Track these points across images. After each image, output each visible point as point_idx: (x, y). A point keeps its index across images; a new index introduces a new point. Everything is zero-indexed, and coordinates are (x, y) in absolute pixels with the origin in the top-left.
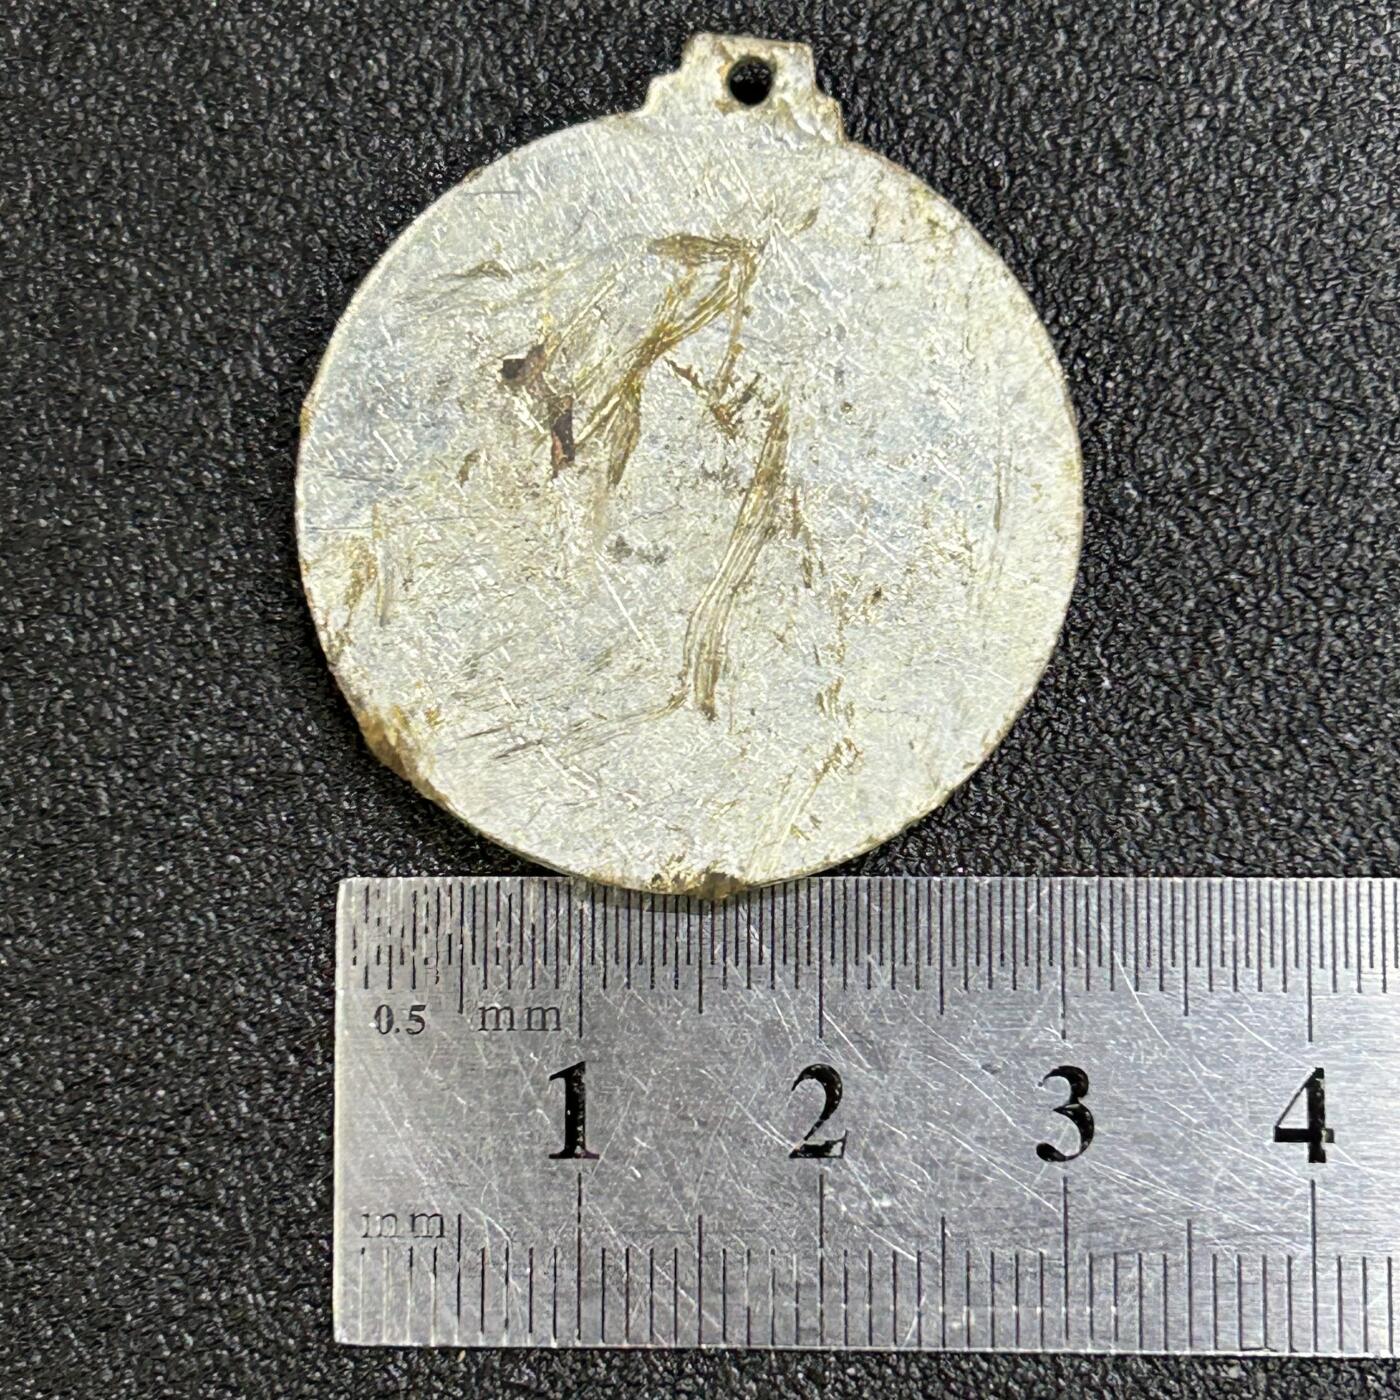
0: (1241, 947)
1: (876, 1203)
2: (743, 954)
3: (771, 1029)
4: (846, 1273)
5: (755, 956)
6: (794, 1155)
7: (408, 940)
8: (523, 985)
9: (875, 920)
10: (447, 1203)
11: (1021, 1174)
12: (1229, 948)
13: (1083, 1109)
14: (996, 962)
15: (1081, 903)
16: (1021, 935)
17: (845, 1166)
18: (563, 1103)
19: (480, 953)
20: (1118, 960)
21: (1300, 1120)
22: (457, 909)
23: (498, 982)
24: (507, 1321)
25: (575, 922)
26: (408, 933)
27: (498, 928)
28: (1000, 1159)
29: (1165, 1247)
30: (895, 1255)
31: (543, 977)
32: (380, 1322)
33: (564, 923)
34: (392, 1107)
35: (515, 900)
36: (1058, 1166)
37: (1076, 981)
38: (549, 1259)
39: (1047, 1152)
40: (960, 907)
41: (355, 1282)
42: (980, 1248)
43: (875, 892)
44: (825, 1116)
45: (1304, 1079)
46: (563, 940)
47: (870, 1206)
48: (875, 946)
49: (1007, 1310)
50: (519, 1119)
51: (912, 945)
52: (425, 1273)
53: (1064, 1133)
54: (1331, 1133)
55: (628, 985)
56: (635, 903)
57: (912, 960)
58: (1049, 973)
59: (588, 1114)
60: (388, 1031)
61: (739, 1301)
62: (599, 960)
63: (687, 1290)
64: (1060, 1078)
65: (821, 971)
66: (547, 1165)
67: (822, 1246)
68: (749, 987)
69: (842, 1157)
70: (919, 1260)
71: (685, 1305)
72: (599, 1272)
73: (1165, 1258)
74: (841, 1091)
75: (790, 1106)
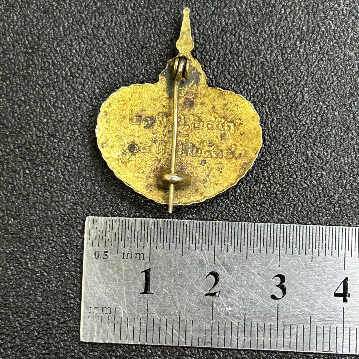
0: (327, 244)
1: (227, 309)
2: (194, 241)
3: (201, 262)
4: (219, 327)
5: (197, 241)
6: (206, 295)
7: (104, 234)
8: (135, 247)
9: (230, 233)
10: (113, 305)
11: (266, 303)
12: (324, 244)
13: (284, 286)
14: (262, 246)
15: (285, 231)
16: (269, 239)
17: (219, 299)
18: (144, 280)
19: (123, 238)
20: (294, 246)
21: (341, 291)
22: (118, 226)
23: (128, 246)
24: (127, 337)
25: (149, 230)
26: (104, 232)
28: (260, 298)
29: (304, 323)
30: (232, 323)
31: (140, 245)
33: (146, 231)
34: (99, 279)
36: (276, 300)
37: (283, 251)
38: (139, 321)
39: (273, 297)
40: (253, 231)
41: (86, 325)
42: (255, 322)
43: (230, 226)
44: (215, 285)
45: (343, 280)
46: (146, 235)
48: (230, 241)
49: (261, 338)
50: (132, 283)
51: (239, 240)
52: (105, 323)
53: (278, 292)
54: (349, 294)
55: (163, 248)
56: (166, 226)
57: (239, 244)
58: (276, 249)
59: (151, 282)
60: (98, 257)
61: (190, 334)
62: (155, 241)
63: (176, 330)
64: (278, 277)
65: (215, 246)
66: (140, 295)
67: (212, 320)
68: (195, 250)
69: (219, 296)
70: (238, 325)
71: (175, 334)
72: (152, 325)
73: (304, 326)
74: (219, 279)
75: (205, 282)
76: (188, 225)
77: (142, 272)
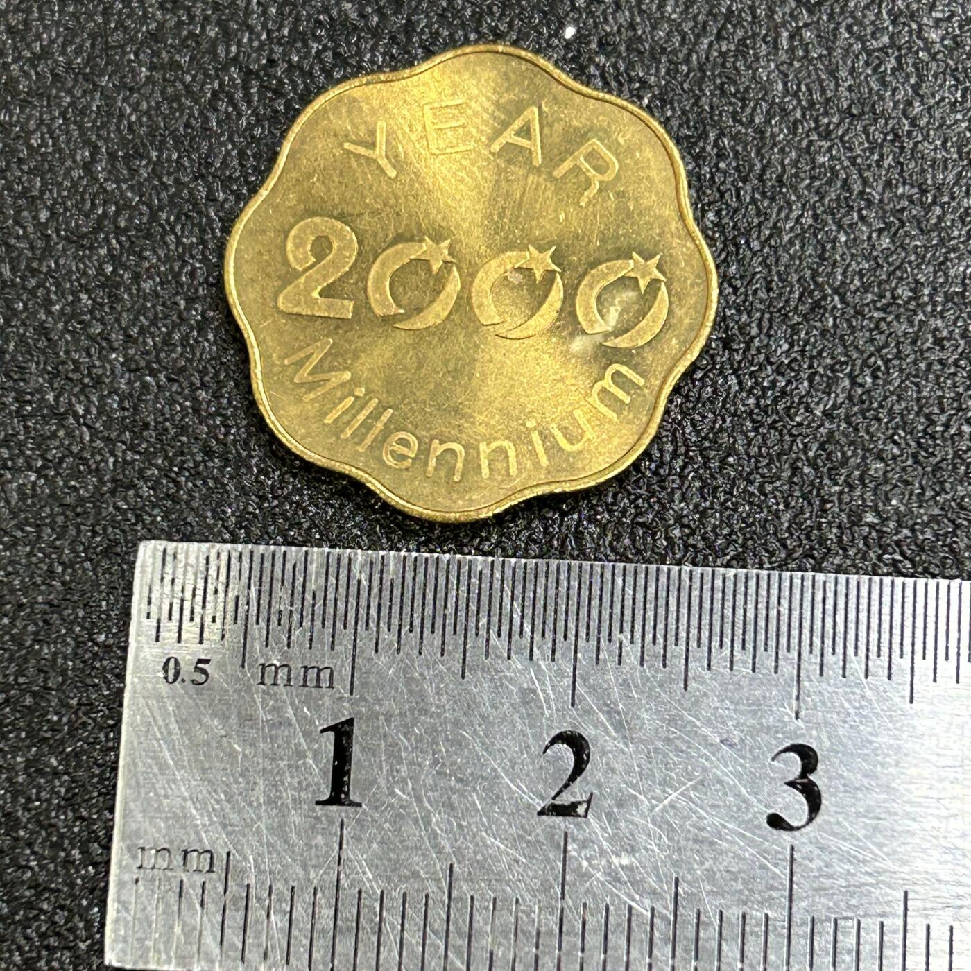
1: (615, 860)
2: (505, 628)
3: (528, 696)
4: (584, 924)
5: (516, 629)
6: (541, 813)
7: (199, 600)
8: (303, 645)
9: (628, 603)
10: (220, 842)
11: (753, 841)
12: (953, 643)
13: (814, 784)
14: (738, 646)
15: (819, 597)
16: (762, 623)
17: (588, 824)
18: (332, 754)
19: (263, 615)
20: (850, 651)
22: (246, 574)
23: (278, 642)
24: (266, 952)
25: (353, 590)
26: (200, 593)
27: (281, 593)
29: (882, 915)
30: (630, 909)
31: (320, 638)
32: (147, 949)
33: (342, 591)
34: (172, 749)
35: (300, 567)
36: (785, 836)
37: (810, 666)
38: (309, 898)
39: (776, 822)
40: (707, 595)
41: (127, 910)
42: (710, 906)
43: (630, 579)
44: (573, 778)
46: (341, 606)
47: (610, 863)
48: (627, 627)
49: (733, 965)
50: (289, 767)
51: (661, 626)
52: (191, 905)
53: (794, 806)
55: (398, 650)
56: (409, 576)
57: (660, 639)
58: (786, 659)
59: (353, 766)
60: (174, 681)
61: (483, 945)
62: (372, 625)
63: (436, 933)
64: (792, 754)
65: (576, 646)
66: (314, 811)
67: (563, 898)
68: (509, 658)
69: (586, 816)
70: (653, 916)
71: (432, 945)
72: (355, 911)
73: (882, 925)
74: (588, 756)
75: (541, 767)
76: (487, 572)
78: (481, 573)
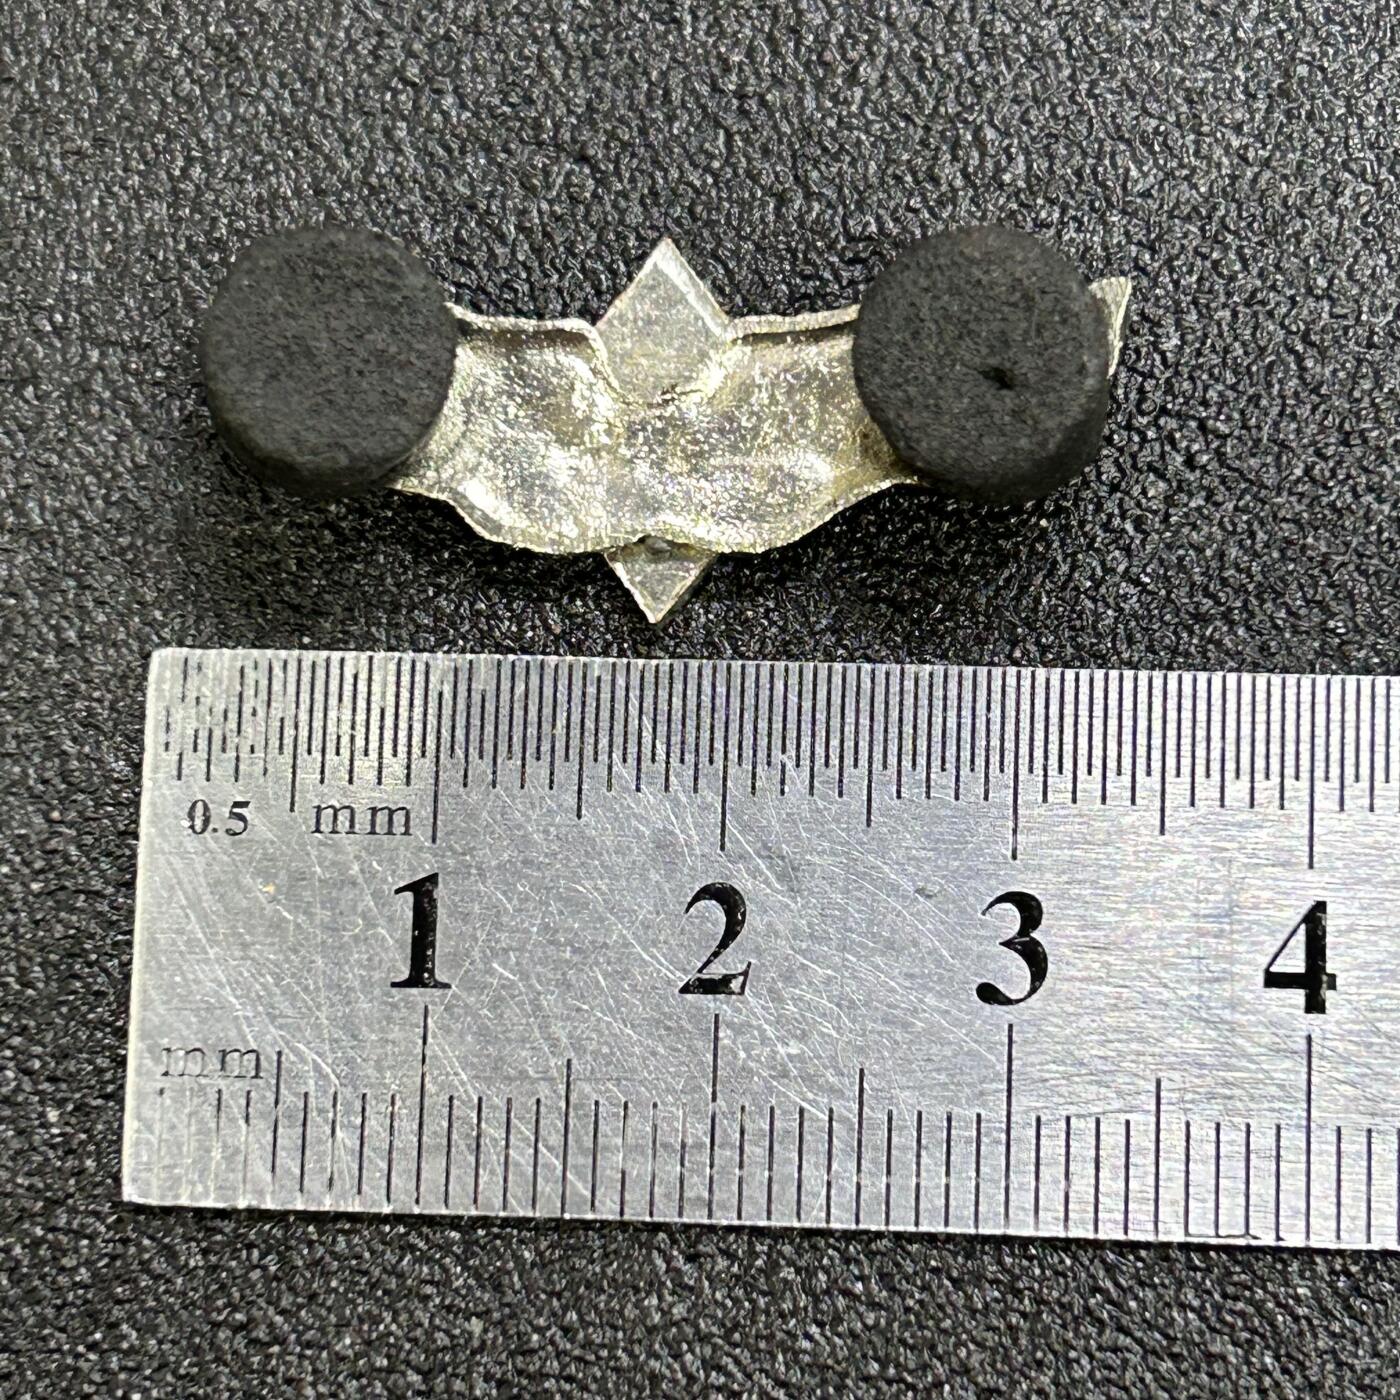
0: (1230, 754)
1: (780, 1048)
2: (632, 749)
3: (664, 846)
4: (742, 1133)
5: (647, 751)
6: (685, 990)
7: (232, 725)
8: (369, 780)
9: (792, 715)
10: (269, 1039)
11: (959, 1020)
12: (1216, 754)
13: (1038, 944)
14: (936, 763)
15: (1040, 699)
16: (966, 735)
17: (745, 1003)
18: (410, 921)
19: (316, 744)
20: (1082, 769)
21: (1295, 962)
22: (292, 687)
23: (337, 777)
24: (331, 1180)
25: (433, 705)
26: (233, 716)
27: (339, 713)
28: (932, 1001)
30: (802, 1111)
31: (391, 771)
32: (179, 1178)
34: (203, 917)
35: (363, 678)
36: (1002, 1010)
38: (385, 1107)
39: (989, 994)
40: (894, 700)
41: (150, 1129)
42: (906, 1102)
43: (793, 683)
44: (724, 944)
45: (1304, 910)
46: (417, 727)
47: (774, 1053)
48: (791, 745)
49: (933, 1179)
50: (356, 939)
51: (835, 742)
52: (232, 1120)
53: (1014, 974)
54: (1333, 977)
55: (494, 783)
56: (505, 686)
57: (835, 761)
58: (998, 781)
59: (439, 935)
60: (203, 830)
61: (613, 1162)
62: (460, 753)
63: (550, 1149)
64: (1008, 906)
65: (725, 772)
66: (388, 995)
67: (714, 1099)
68: (638, 789)
69: (742, 992)
70: (831, 1120)
71: (546, 1166)
72: (445, 1124)
73: (1128, 1123)
74: (744, 915)
75: (682, 932)
76: (607, 678)
77: (398, 891)
78: (599, 679)
